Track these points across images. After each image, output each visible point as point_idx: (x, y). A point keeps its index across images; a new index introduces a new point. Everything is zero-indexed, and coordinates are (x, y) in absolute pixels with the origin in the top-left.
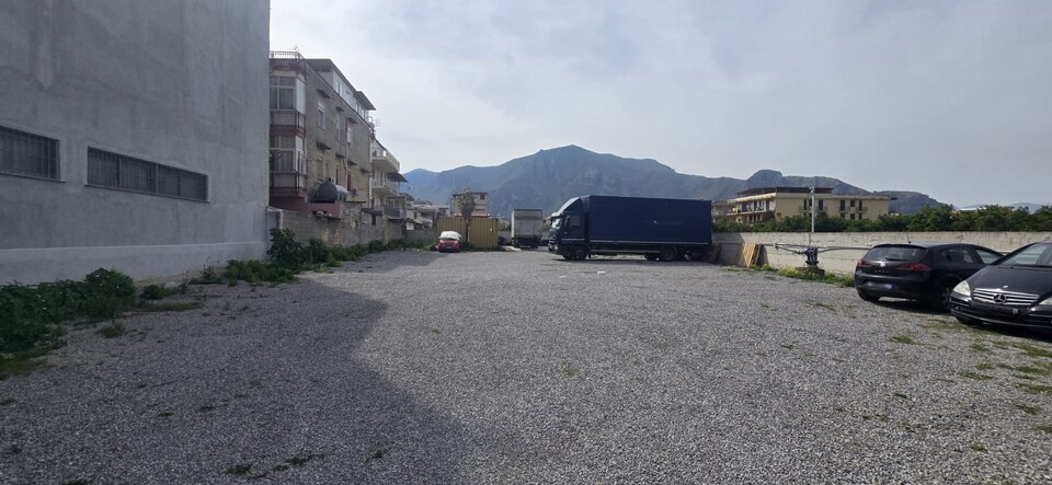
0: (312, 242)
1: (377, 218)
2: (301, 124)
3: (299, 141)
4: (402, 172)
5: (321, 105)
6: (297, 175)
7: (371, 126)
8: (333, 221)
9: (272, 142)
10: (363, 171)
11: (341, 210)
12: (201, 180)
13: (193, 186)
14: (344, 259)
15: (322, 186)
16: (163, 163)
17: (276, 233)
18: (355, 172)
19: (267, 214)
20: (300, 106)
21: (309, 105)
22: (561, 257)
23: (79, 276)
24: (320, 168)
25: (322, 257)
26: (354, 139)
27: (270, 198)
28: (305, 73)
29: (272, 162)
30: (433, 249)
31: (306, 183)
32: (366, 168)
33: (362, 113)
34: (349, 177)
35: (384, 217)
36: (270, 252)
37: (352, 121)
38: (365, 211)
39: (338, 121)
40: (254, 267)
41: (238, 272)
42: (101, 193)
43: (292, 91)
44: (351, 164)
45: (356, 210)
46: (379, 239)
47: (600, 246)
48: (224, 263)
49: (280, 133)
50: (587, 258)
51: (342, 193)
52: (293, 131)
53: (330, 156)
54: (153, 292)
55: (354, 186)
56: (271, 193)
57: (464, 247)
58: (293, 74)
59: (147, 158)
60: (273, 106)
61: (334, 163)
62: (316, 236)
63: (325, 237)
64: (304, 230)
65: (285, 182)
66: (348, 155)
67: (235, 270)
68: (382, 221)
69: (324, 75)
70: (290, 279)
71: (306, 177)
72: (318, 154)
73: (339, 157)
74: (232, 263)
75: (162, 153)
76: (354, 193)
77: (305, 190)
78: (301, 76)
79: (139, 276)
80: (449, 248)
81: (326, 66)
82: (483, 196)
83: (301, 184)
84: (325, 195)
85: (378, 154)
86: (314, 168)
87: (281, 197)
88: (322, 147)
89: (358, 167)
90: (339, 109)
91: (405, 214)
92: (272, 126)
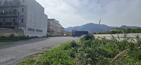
3: (51, 26)
5: (53, 23)
8: (53, 33)
10: (58, 28)
11: (54, 32)
13: (42, 31)
15: (53, 30)
19: (47, 33)
20: (51, 24)
25: (51, 36)
26: (57, 25)
31: (51, 30)
33: (58, 23)
34: (56, 29)
36: (46, 36)
38: (57, 32)
41: (44, 37)
42: (36, 32)
49: (48, 26)
54: (39, 37)
57: (66, 36)
64: (49, 34)
66: (56, 27)
68: (59, 33)
75: (40, 29)
78: (51, 21)
80: (65, 36)
81: (54, 19)
82: (75, 30)
85: (61, 26)
87: (48, 31)
88: (53, 27)
90: (55, 23)
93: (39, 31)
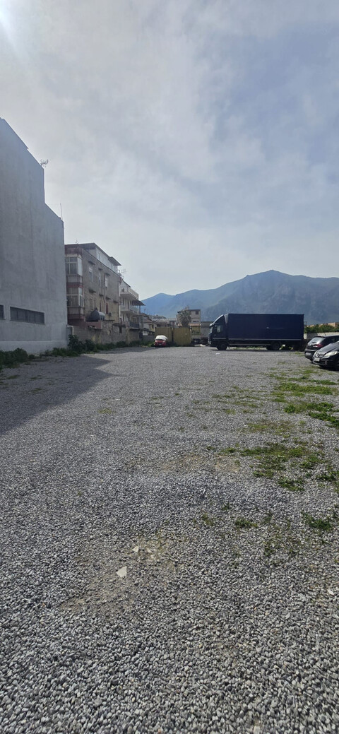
0: (87, 341)
1: (123, 329)
2: (81, 281)
3: (80, 290)
4: (140, 299)
5: (90, 269)
6: (80, 307)
7: (120, 275)
8: (98, 331)
9: (68, 291)
10: (115, 302)
11: (101, 325)
12: (42, 315)
13: (38, 317)
14: (102, 350)
15: (92, 312)
16: (31, 309)
17: (71, 337)
18: (110, 303)
19: (67, 328)
20: (80, 272)
21: (85, 270)
22: (216, 348)
23: (13, 349)
24: (91, 303)
25: (92, 348)
26: (109, 285)
27: (68, 320)
28: (81, 254)
29: (68, 303)
30: (153, 346)
31: (84, 312)
32: (117, 300)
33: (113, 268)
34: (107, 306)
35: (127, 328)
36: (68, 345)
37: (107, 275)
38: (115, 325)
39: (100, 276)
40: (63, 350)
41: (58, 352)
42: (14, 322)
43: (76, 265)
44: (108, 299)
45: (110, 325)
46: (124, 340)
47: (234, 342)
48: (51, 349)
49: (70, 286)
50: (228, 348)
51: (102, 316)
52: (77, 285)
53: (96, 296)
54: (32, 357)
55: (110, 311)
56: (68, 317)
57: (169, 344)
58: (76, 255)
59: (26, 309)
60: (67, 271)
61: (99, 300)
62: (89, 338)
63: (94, 339)
64: (83, 335)
65: (74, 312)
66: (106, 294)
67: (56, 351)
68: (126, 330)
69: (91, 252)
70: (77, 355)
71: (84, 308)
72: (90, 296)
73: (101, 296)
74: (55, 349)
75: (29, 307)
76: (110, 315)
77: (84, 315)
78: (80, 256)
79: (29, 352)
80: (160, 345)
81: (93, 246)
82: (197, 312)
83: (82, 312)
84: (93, 318)
85: (125, 290)
86: (88, 303)
87: (73, 320)
88: (92, 292)
89: (112, 300)
90: (100, 269)
91: (143, 326)
92: (67, 283)
93: (27, 320)
